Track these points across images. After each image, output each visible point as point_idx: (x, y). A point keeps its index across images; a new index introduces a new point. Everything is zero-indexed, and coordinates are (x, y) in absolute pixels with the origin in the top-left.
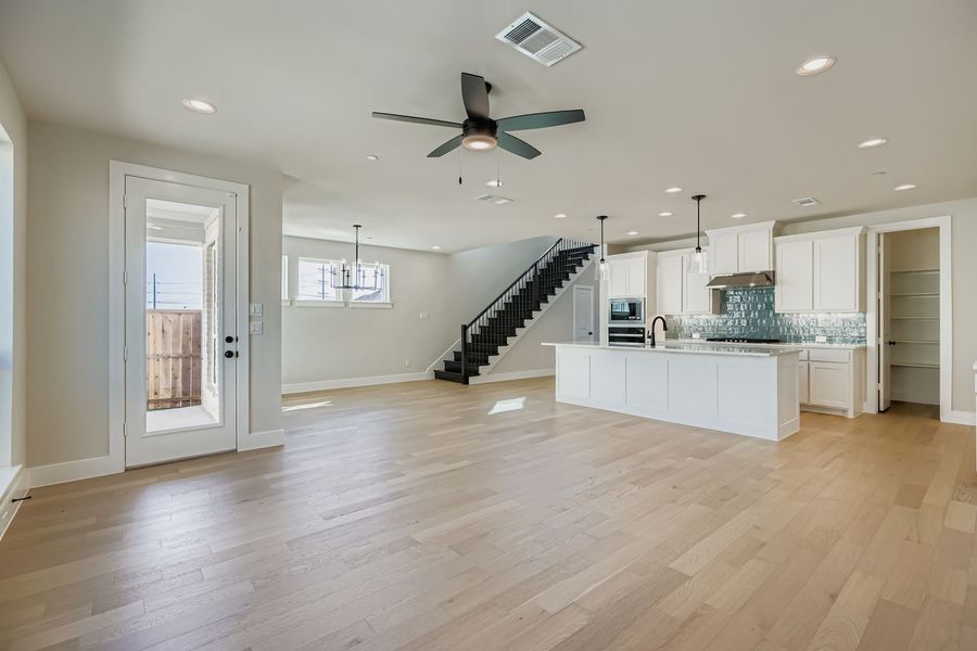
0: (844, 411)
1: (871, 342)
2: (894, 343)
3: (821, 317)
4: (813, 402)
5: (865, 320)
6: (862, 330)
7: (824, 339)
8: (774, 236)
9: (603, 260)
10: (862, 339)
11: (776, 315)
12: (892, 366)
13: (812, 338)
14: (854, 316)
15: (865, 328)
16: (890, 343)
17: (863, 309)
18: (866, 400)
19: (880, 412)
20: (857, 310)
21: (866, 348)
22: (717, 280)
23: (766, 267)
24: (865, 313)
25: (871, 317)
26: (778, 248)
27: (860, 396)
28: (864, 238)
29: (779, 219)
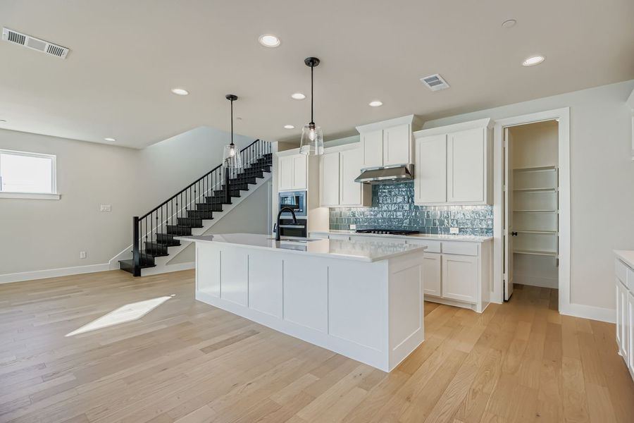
0: (473, 305)
1: (497, 234)
2: (516, 234)
3: (454, 209)
4: (444, 296)
5: (492, 212)
6: (490, 222)
7: (456, 230)
8: (414, 130)
9: (232, 144)
10: (489, 230)
11: (416, 207)
12: (514, 254)
13: (447, 231)
14: (482, 208)
15: (492, 220)
16: (513, 234)
17: (491, 202)
18: (493, 291)
19: (505, 301)
20: (485, 202)
21: (492, 240)
22: (366, 174)
23: (406, 161)
24: (492, 205)
25: (497, 209)
26: (417, 141)
27: (488, 287)
28: (491, 131)
29: (418, 113)
